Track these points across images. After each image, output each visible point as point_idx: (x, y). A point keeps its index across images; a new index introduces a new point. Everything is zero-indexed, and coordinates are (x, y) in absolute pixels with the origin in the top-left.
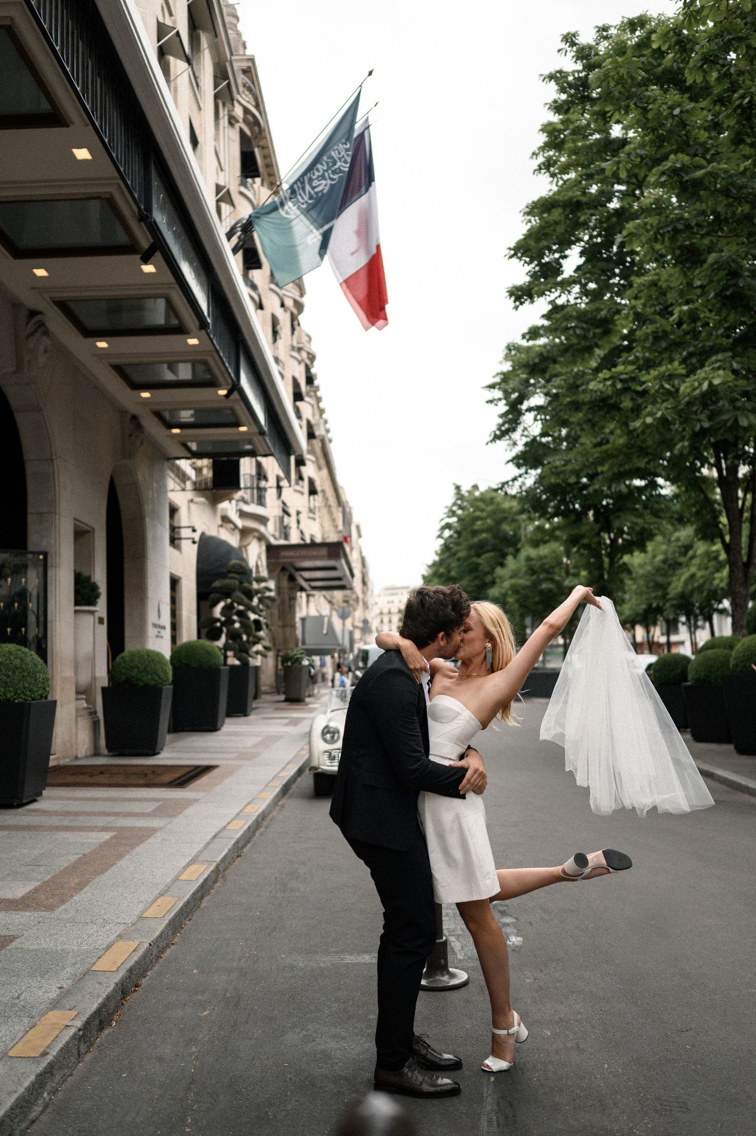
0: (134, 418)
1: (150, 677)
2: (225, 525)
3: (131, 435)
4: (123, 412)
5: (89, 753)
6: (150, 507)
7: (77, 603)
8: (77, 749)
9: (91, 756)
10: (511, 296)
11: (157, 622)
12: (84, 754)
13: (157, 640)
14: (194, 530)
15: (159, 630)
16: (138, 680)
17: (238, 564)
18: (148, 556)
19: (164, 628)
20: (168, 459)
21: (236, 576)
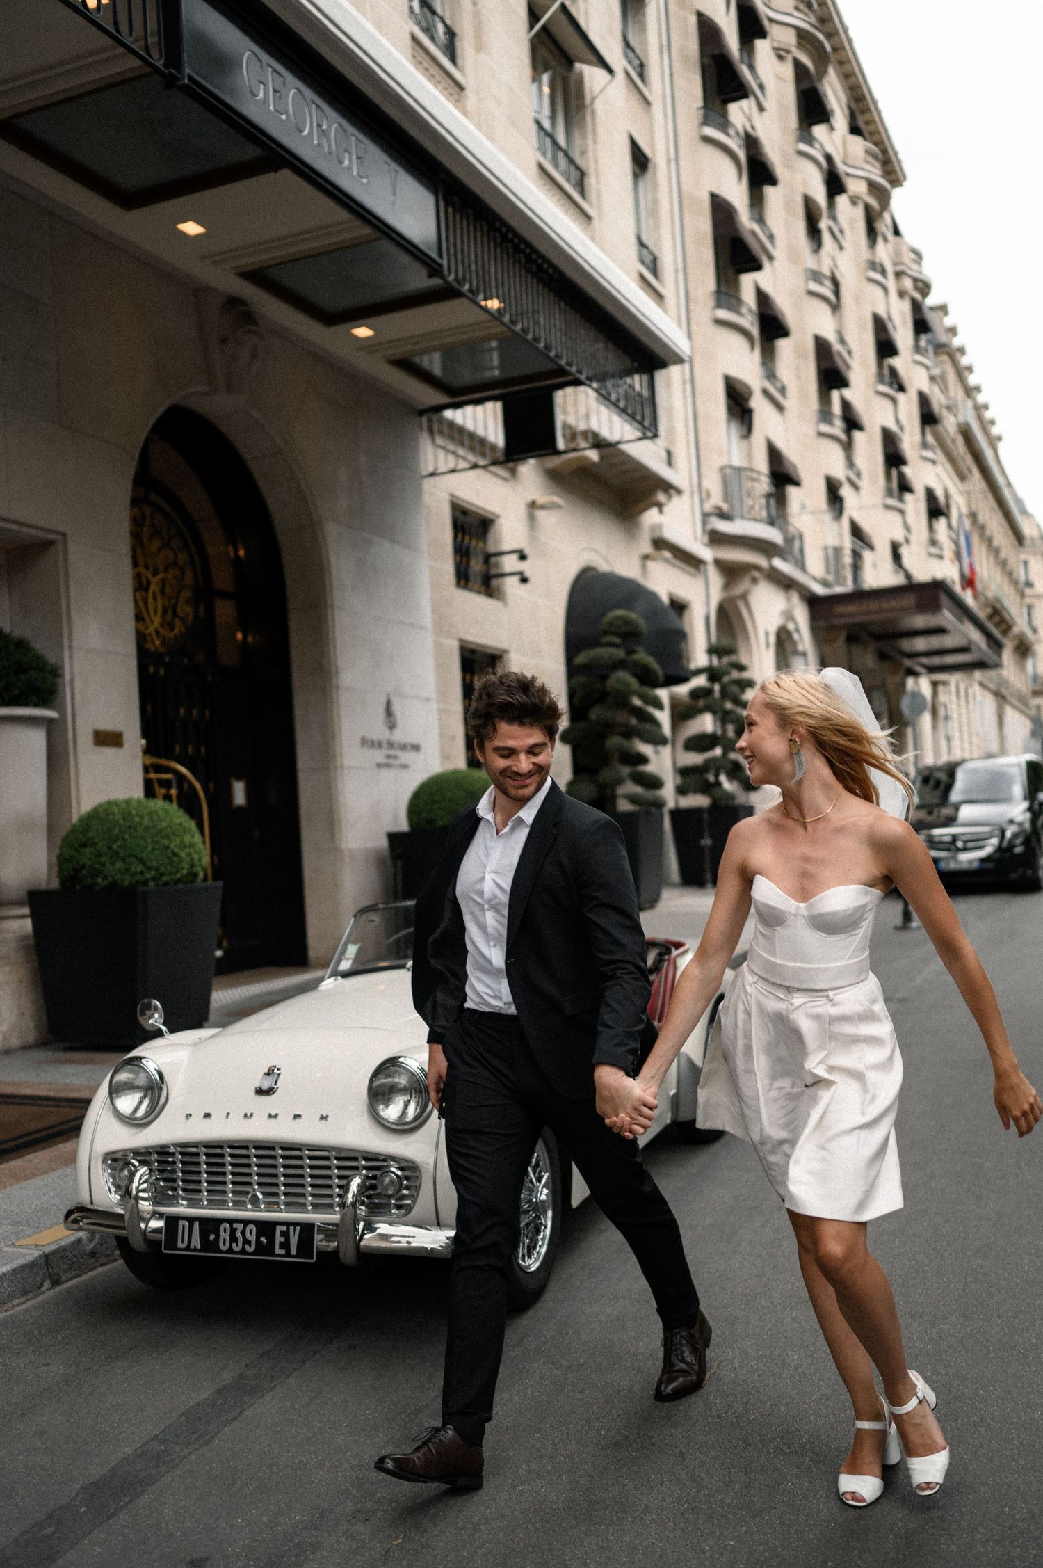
0: (234, 303)
1: (119, 865)
2: (658, 553)
3: (223, 341)
4: (199, 292)
5: (15, 1042)
6: (343, 503)
9: (25, 1048)
11: (378, 731)
13: (385, 773)
14: (523, 557)
15: (391, 752)
16: (96, 873)
17: (621, 618)
18: (336, 602)
19: (416, 748)
20: (421, 413)
21: (617, 640)
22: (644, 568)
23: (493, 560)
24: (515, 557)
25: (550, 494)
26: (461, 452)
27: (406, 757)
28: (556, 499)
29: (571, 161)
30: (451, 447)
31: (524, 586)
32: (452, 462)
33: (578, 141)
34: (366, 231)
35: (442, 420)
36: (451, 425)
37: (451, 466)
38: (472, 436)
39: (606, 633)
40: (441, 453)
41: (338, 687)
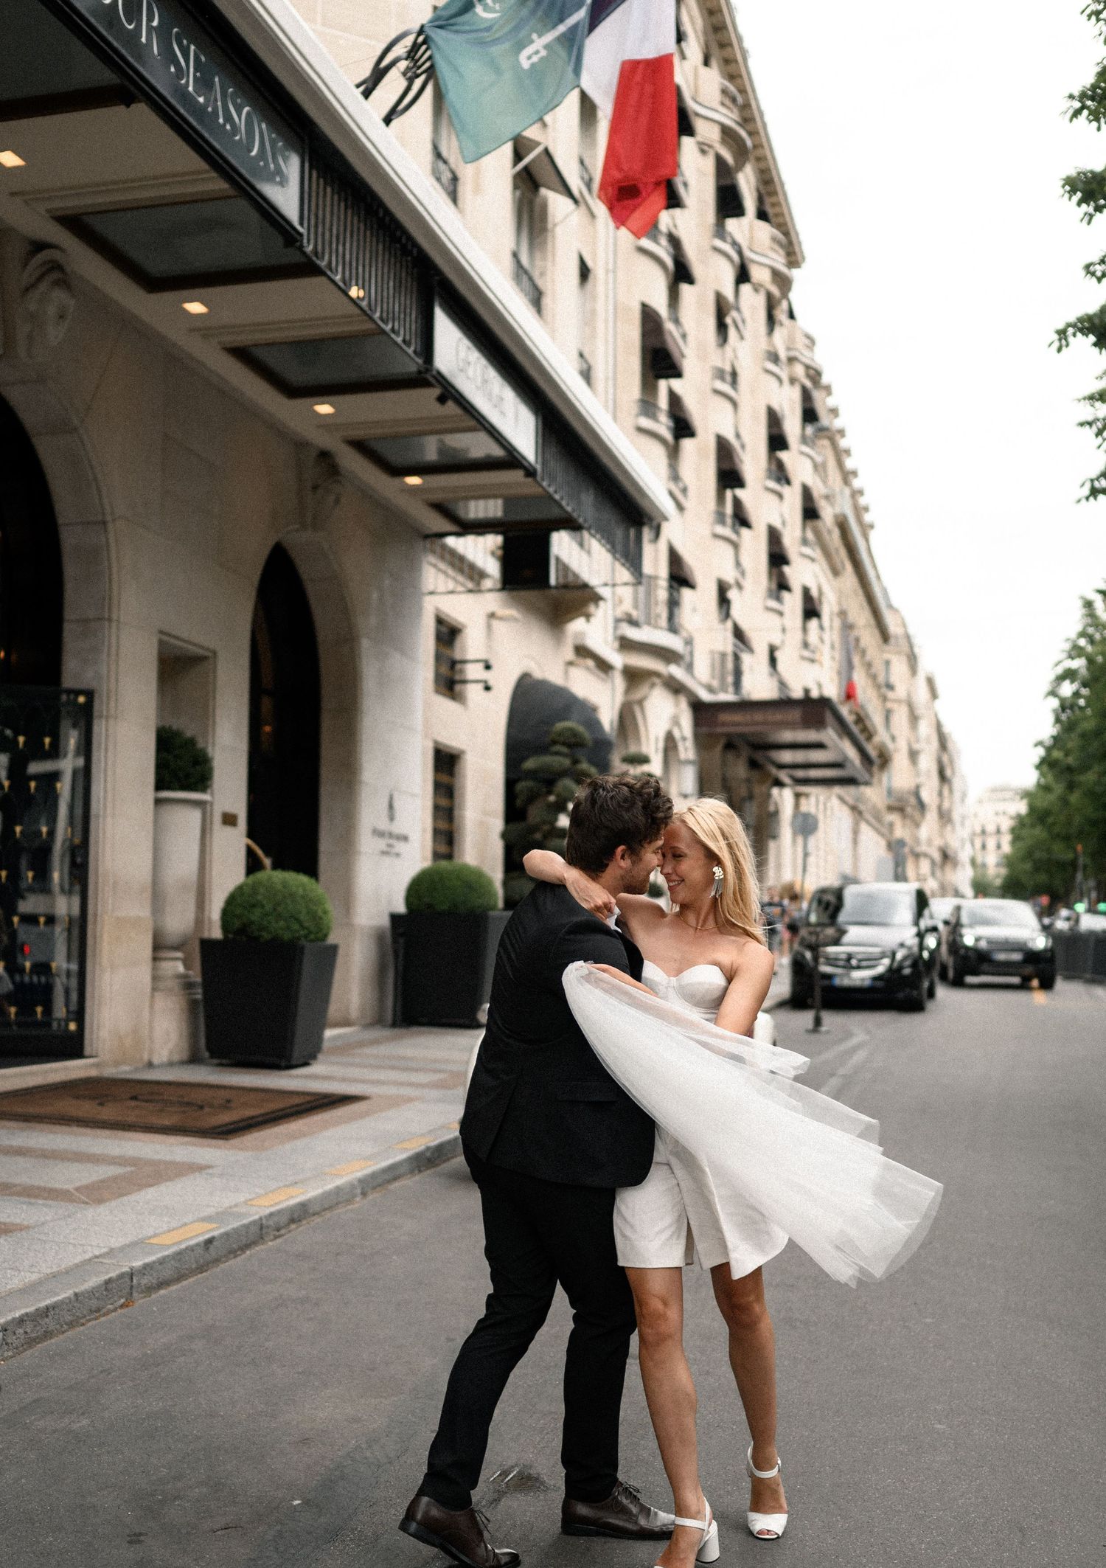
0: (325, 455)
2: (581, 661)
3: (315, 488)
4: (301, 445)
5: (176, 1058)
6: (373, 621)
7: (160, 785)
8: (151, 1051)
9: (182, 1063)
10: (1073, 191)
11: (383, 825)
12: (165, 1059)
13: (386, 861)
14: (488, 667)
15: (391, 841)
16: (262, 928)
17: (571, 729)
18: (364, 707)
19: (406, 839)
20: (427, 537)
21: (565, 750)
22: (566, 673)
23: (458, 666)
24: (481, 666)
25: (506, 606)
26: (460, 578)
27: (400, 847)
28: (514, 613)
29: (531, 279)
30: (450, 571)
31: (485, 694)
32: (451, 585)
33: (539, 263)
35: (444, 547)
36: (452, 551)
37: (449, 588)
39: (555, 742)
40: (441, 576)
41: (360, 782)
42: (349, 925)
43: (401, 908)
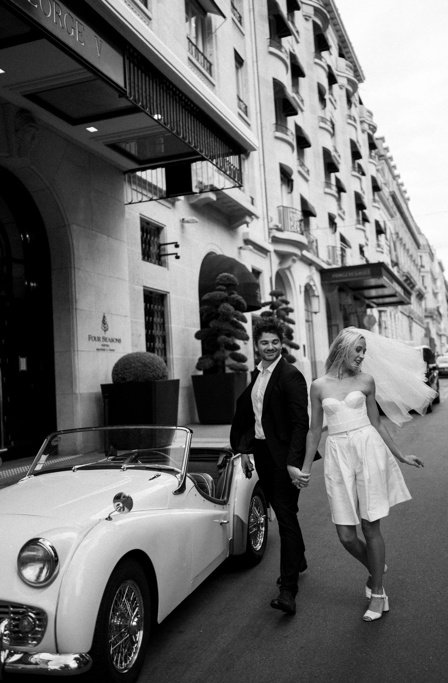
2: (246, 247)
6: (82, 216)
13: (101, 354)
14: (177, 246)
15: (105, 343)
17: (226, 276)
18: (77, 266)
19: (119, 341)
20: (125, 173)
21: (225, 288)
22: (240, 253)
23: (162, 247)
24: (173, 245)
25: (192, 216)
26: (145, 192)
27: (112, 345)
28: (194, 218)
29: (205, 58)
30: (139, 190)
31: (177, 260)
32: (140, 197)
33: (208, 49)
34: (90, 75)
35: (135, 177)
36: (140, 179)
37: (140, 199)
38: (150, 185)
39: (218, 284)
40: (135, 193)
41: (76, 309)
42: (73, 393)
43: (110, 381)
